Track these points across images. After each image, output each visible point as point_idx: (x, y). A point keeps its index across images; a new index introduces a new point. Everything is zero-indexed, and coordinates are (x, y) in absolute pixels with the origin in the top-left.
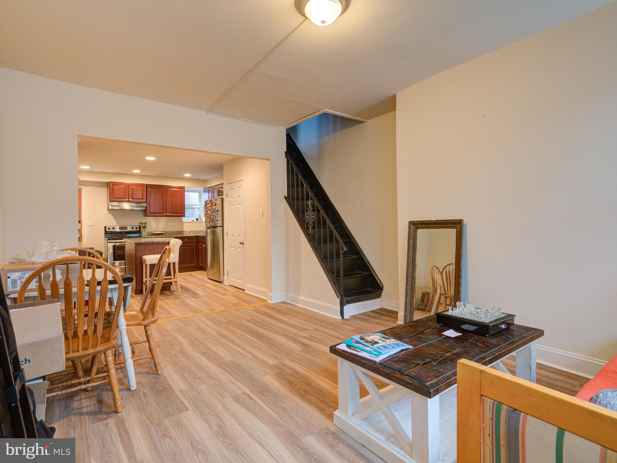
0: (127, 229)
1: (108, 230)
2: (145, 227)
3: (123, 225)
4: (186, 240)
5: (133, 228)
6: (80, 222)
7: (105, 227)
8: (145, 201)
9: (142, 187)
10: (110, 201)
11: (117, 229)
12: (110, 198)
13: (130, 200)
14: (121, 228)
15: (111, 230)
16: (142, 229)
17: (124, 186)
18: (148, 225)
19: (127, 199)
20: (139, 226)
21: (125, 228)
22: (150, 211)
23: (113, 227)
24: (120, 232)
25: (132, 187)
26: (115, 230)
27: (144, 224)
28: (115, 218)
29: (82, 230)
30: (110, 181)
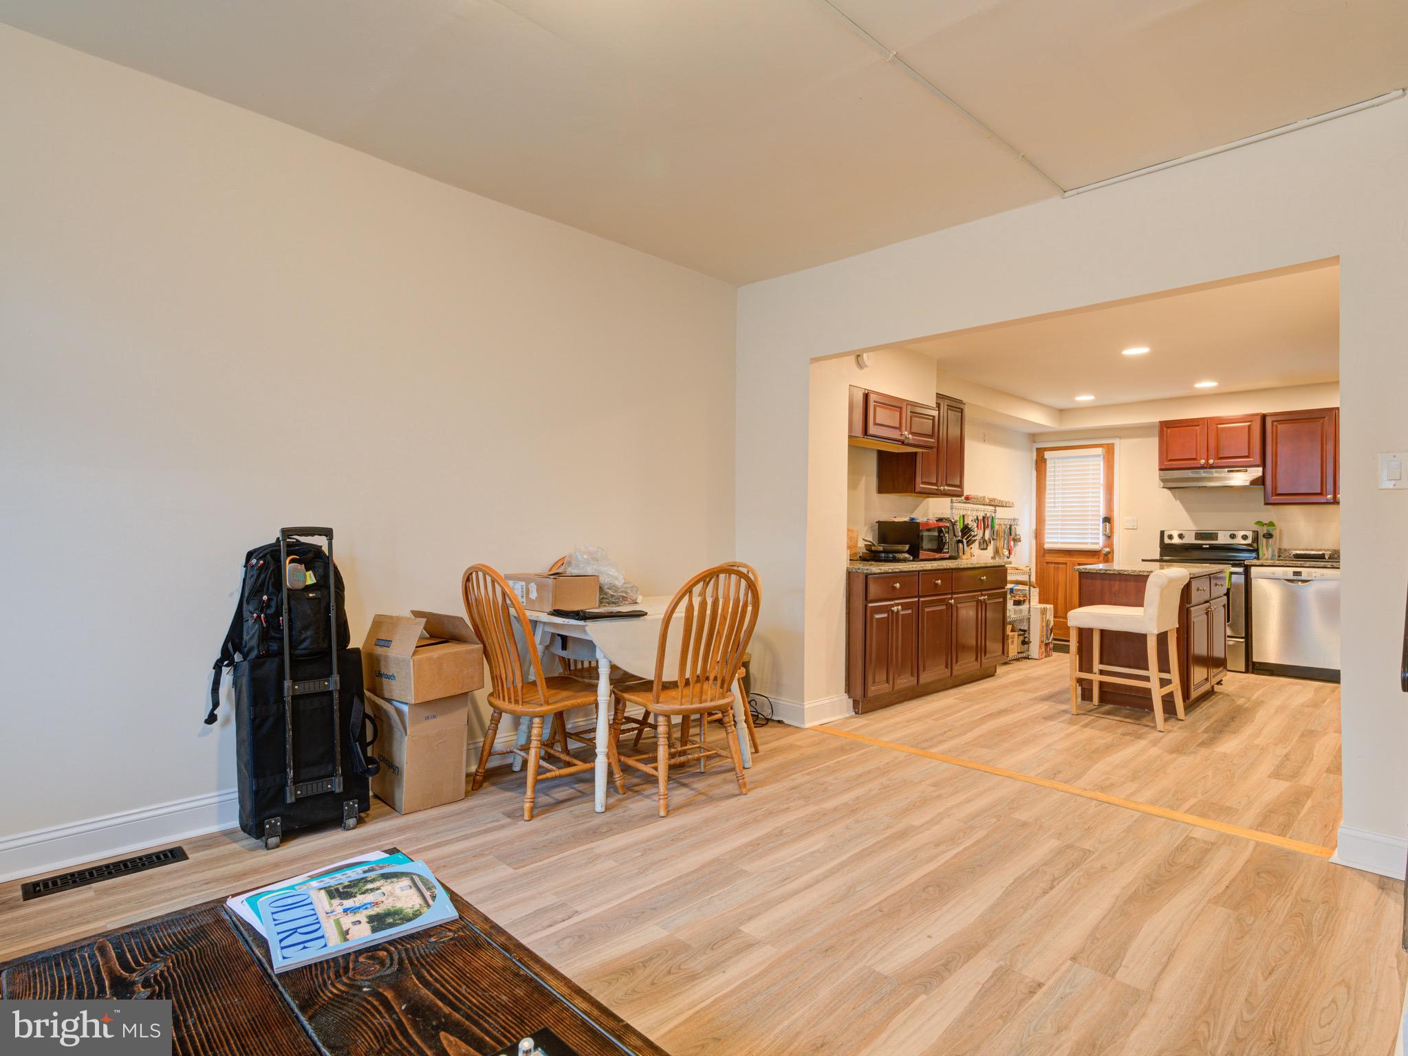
0: (1217, 540)
1: (1167, 541)
2: (1269, 536)
3: (1207, 527)
5: (1233, 536)
6: (1107, 520)
7: (1162, 533)
8: (1258, 461)
9: (1249, 424)
10: (1161, 470)
11: (1190, 539)
12: (1161, 462)
13: (1211, 461)
14: (1199, 536)
15: (1176, 540)
16: (1263, 541)
17: (1197, 428)
18: (1278, 531)
19: (1203, 461)
20: (1254, 532)
21: (1213, 536)
22: (1275, 487)
23: (1180, 532)
24: (1198, 548)
25: (1219, 426)
26: (1185, 541)
27: (1269, 526)
28: (1188, 510)
29: (1115, 537)
30: (1162, 420)
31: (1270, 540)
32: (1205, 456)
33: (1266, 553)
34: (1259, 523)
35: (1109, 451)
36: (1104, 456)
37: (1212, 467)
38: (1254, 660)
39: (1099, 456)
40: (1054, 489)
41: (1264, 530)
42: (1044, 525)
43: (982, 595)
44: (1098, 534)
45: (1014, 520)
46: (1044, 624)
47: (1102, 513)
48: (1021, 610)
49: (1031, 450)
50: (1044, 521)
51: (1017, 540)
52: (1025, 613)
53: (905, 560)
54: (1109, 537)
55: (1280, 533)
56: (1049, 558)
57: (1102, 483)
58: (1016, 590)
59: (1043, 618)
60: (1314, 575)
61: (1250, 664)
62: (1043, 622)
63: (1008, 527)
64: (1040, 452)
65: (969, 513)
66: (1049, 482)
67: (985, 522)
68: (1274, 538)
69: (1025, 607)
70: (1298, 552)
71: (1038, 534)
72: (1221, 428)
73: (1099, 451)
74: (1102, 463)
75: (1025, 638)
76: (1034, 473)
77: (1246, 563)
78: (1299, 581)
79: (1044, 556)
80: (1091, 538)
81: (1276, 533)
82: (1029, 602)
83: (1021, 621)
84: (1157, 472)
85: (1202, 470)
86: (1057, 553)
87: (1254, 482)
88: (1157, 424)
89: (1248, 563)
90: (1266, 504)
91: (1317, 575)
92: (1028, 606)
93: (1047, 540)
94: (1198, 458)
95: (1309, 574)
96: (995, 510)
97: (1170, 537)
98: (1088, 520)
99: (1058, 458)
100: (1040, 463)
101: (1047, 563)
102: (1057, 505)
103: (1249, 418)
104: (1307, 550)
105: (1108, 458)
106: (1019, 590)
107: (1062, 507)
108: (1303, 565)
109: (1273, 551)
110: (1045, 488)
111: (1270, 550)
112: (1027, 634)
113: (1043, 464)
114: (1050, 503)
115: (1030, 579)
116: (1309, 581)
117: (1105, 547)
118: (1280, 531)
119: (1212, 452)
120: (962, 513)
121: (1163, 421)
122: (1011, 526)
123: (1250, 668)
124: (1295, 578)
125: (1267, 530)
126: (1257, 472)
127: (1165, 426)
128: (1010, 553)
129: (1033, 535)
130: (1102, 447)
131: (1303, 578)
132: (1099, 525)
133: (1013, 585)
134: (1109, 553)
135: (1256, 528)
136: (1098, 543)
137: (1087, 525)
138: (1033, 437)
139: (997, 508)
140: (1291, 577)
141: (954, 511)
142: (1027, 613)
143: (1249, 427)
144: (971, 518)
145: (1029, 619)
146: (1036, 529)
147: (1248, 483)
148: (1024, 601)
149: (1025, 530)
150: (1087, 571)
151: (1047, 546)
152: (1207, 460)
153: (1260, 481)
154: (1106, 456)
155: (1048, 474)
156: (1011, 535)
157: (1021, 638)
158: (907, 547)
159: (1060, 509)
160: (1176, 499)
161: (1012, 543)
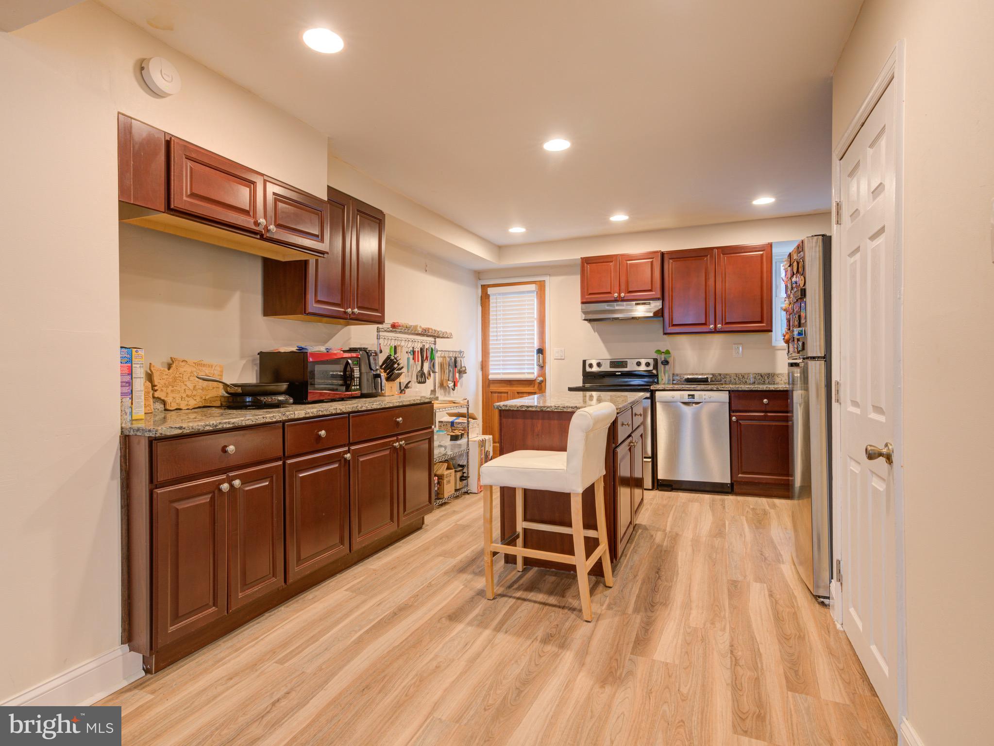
0: (627, 367)
1: (588, 369)
2: (666, 363)
3: (619, 356)
4: (765, 401)
5: (638, 363)
6: (541, 351)
7: (584, 362)
8: (659, 296)
9: (651, 260)
10: (583, 303)
11: (606, 368)
12: (583, 295)
13: (622, 295)
14: (613, 364)
15: (595, 369)
16: (661, 367)
17: (611, 264)
18: (672, 358)
19: (616, 295)
20: (654, 359)
21: (623, 364)
22: (671, 319)
23: (598, 361)
24: (612, 375)
25: (628, 262)
26: (602, 369)
27: (665, 354)
28: (605, 341)
29: (547, 368)
30: (583, 256)
31: (667, 366)
32: (618, 291)
33: (664, 378)
34: (658, 352)
35: (541, 286)
36: (537, 292)
37: (623, 300)
38: (659, 478)
39: (532, 292)
40: (496, 323)
41: (663, 357)
42: (488, 357)
43: (398, 441)
44: (533, 364)
45: (460, 352)
46: (483, 456)
47: (536, 346)
48: (460, 445)
49: (477, 287)
50: (489, 353)
51: (462, 372)
52: (464, 447)
53: (278, 405)
54: (542, 367)
55: (674, 359)
56: (493, 388)
57: (535, 317)
58: (456, 423)
59: (481, 451)
60: (704, 397)
61: (656, 481)
62: (481, 455)
63: (453, 359)
64: (484, 288)
65: (403, 343)
66: (492, 317)
67: (424, 355)
68: (670, 364)
69: (463, 441)
70: (689, 377)
71: (484, 366)
72: (631, 264)
73: (533, 287)
74: (535, 299)
75: (464, 473)
76: (480, 308)
77: (651, 388)
78: (693, 403)
79: (489, 386)
80: (528, 368)
81: (671, 360)
82: (468, 436)
83: (461, 455)
84: (579, 305)
85: (615, 303)
86: (497, 383)
87: (656, 314)
88: (579, 262)
89: (654, 388)
90: (665, 334)
91: (706, 397)
92: (466, 440)
93: (491, 371)
94: (612, 292)
95: (700, 396)
96: (435, 341)
97: (591, 366)
98: (524, 352)
99: (499, 294)
100: (485, 299)
101: (491, 392)
102: (499, 338)
103: (651, 255)
104: (693, 374)
105: (540, 295)
106: (459, 423)
107: (503, 340)
108: (695, 389)
109: (669, 376)
110: (489, 322)
111: (667, 375)
112: (465, 470)
113: (487, 300)
114: (494, 336)
115: (468, 412)
116: (700, 403)
117: (539, 376)
118: (674, 357)
119: (623, 287)
120: (393, 343)
121: (584, 258)
122: (455, 358)
123: (656, 484)
124: (691, 400)
125: (665, 358)
126: (656, 305)
127: (586, 261)
128: (455, 385)
129: (480, 367)
130: (536, 284)
131: (696, 400)
132: (533, 356)
133: (455, 418)
134: (542, 381)
135: (655, 356)
136: (533, 373)
137: (524, 356)
138: (478, 274)
139: (437, 339)
140: (686, 400)
141: (381, 341)
142: (466, 447)
143: (652, 262)
144: (405, 350)
145: (468, 453)
146: (482, 361)
147: (651, 314)
148: (462, 435)
149: (471, 362)
150: (507, 408)
151: (491, 377)
152: (619, 294)
153: (660, 314)
154: (539, 292)
155: (491, 309)
156: (456, 367)
157: (459, 475)
158: (284, 386)
159: (502, 342)
160: (595, 332)
161: (457, 375)
